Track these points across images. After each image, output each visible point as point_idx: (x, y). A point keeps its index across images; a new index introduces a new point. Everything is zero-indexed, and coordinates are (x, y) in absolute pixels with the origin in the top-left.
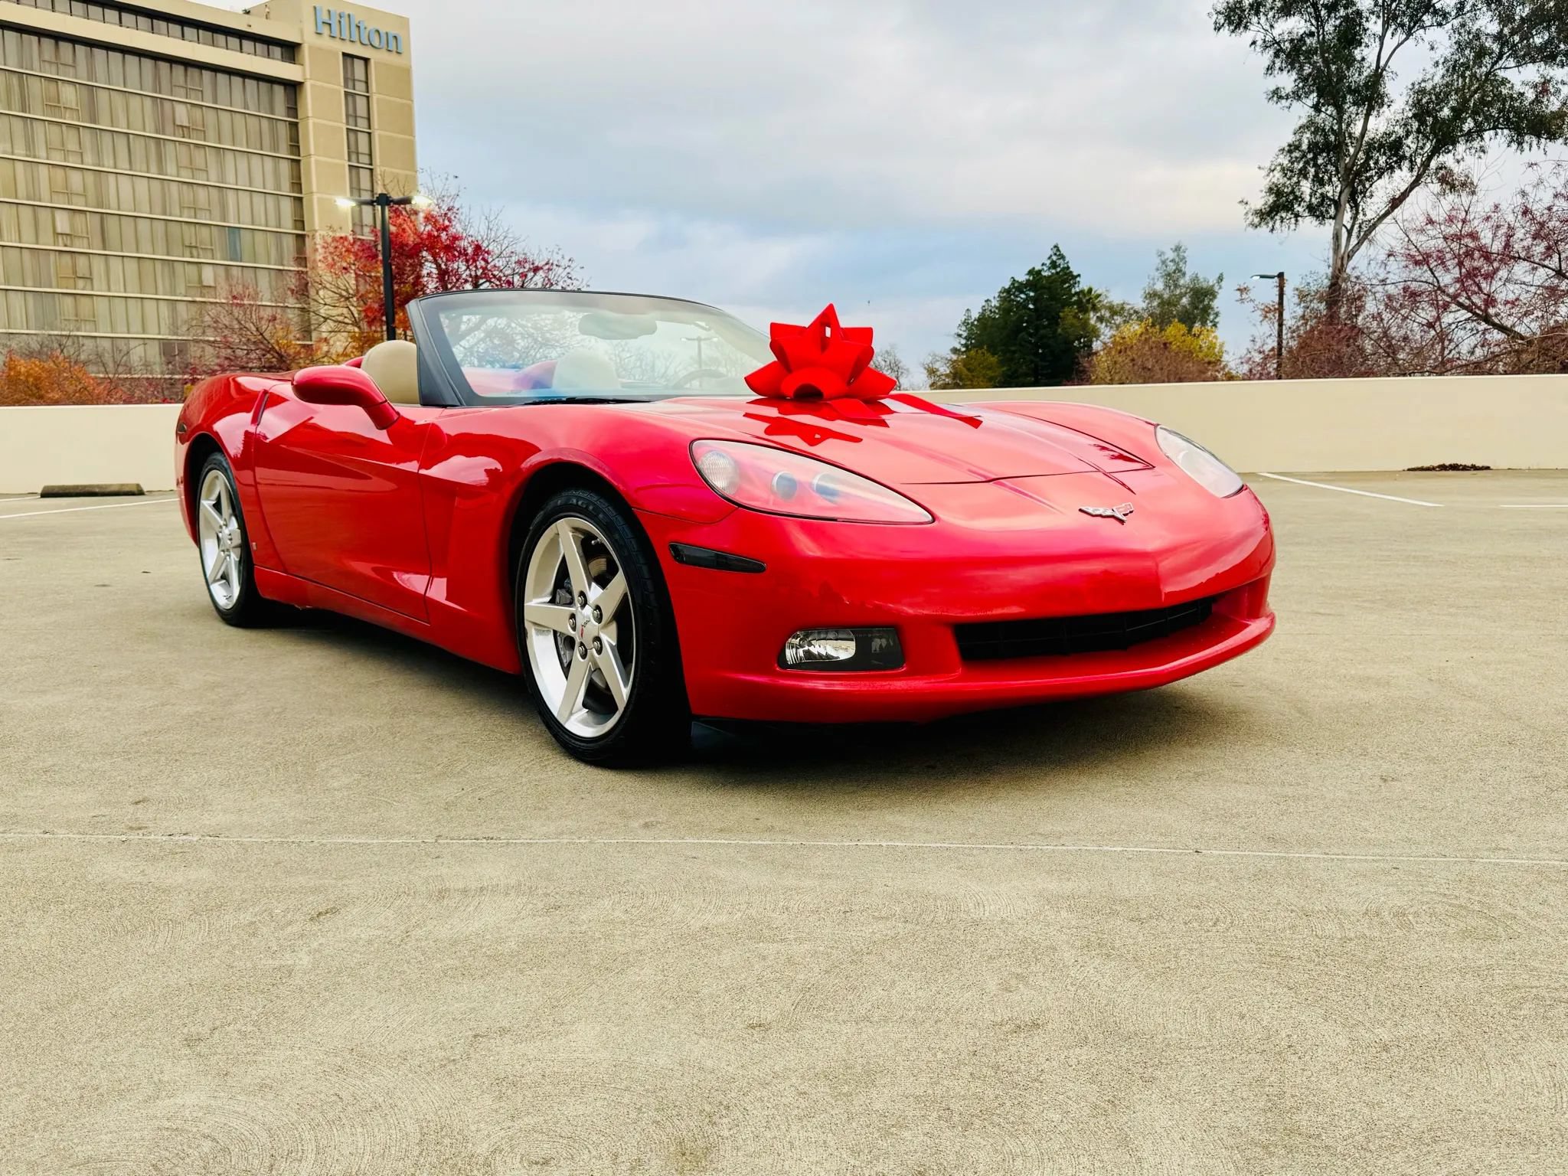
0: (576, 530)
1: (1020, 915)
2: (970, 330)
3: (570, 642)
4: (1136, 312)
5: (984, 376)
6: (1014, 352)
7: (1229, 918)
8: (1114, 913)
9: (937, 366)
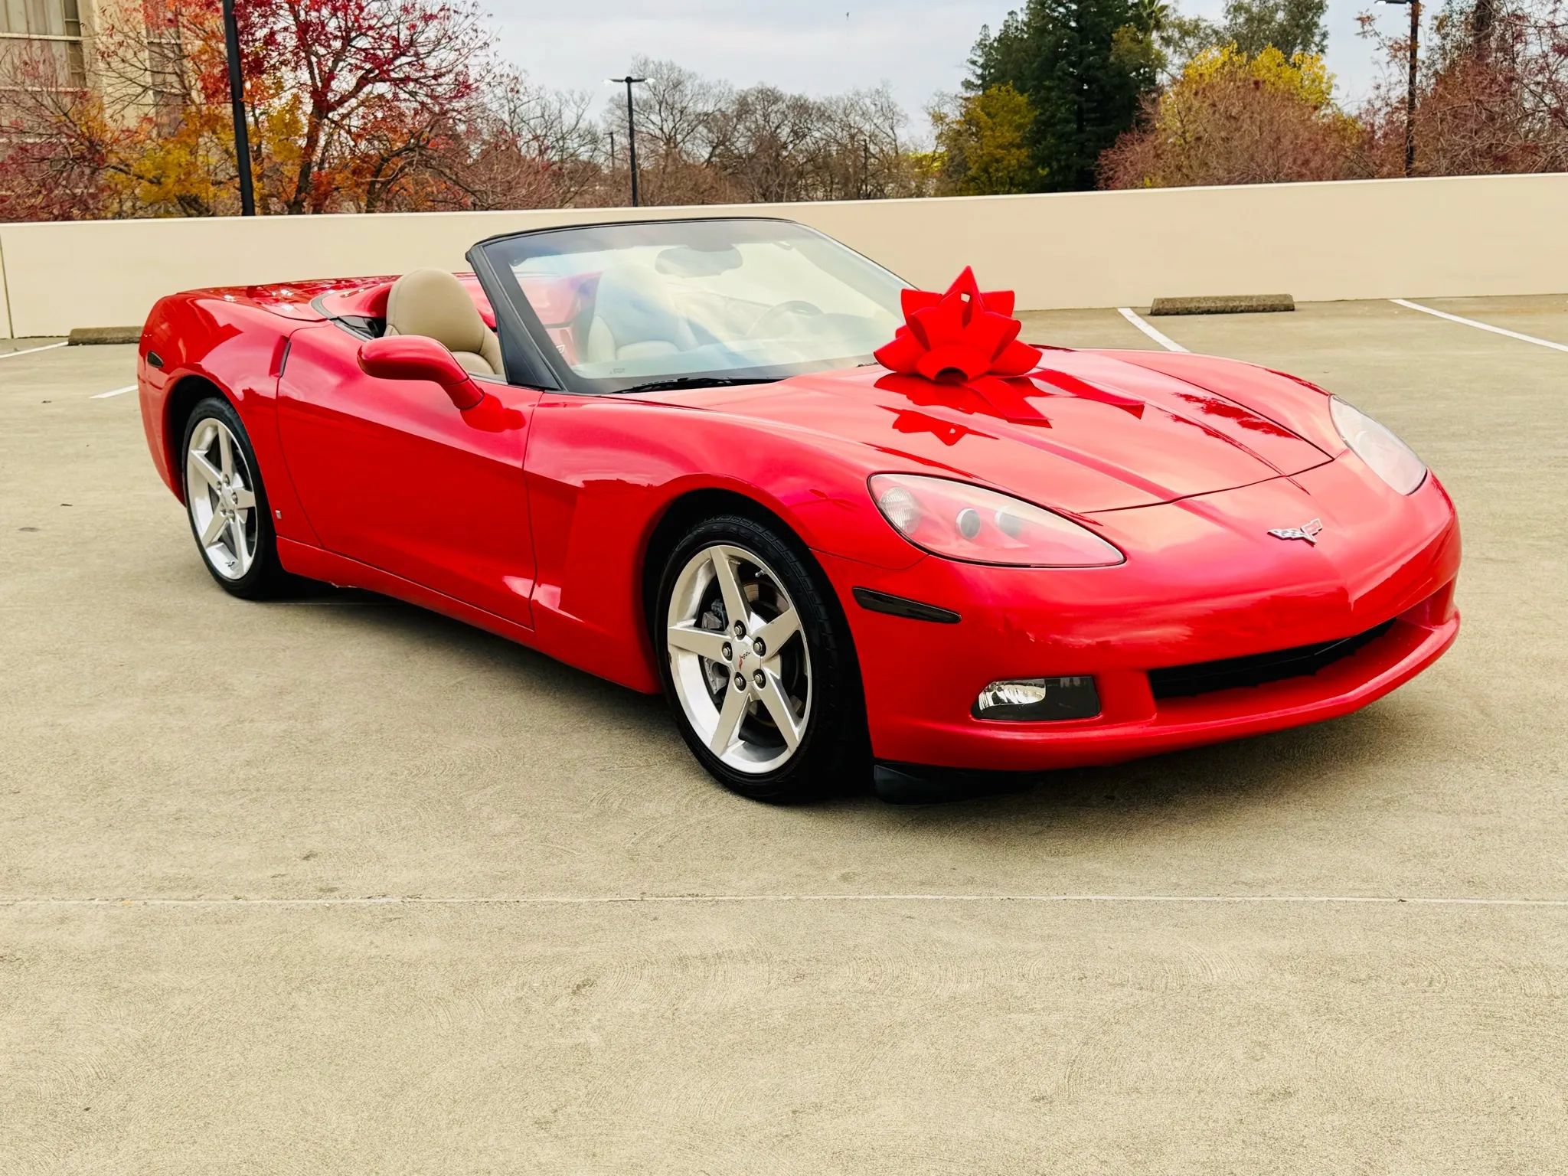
0: (732, 557)
1: (1247, 980)
2: (987, 54)
3: (722, 670)
4: (1216, 32)
5: (1010, 123)
6: (1050, 89)
7: (1443, 976)
8: (1335, 975)
9: (946, 109)
